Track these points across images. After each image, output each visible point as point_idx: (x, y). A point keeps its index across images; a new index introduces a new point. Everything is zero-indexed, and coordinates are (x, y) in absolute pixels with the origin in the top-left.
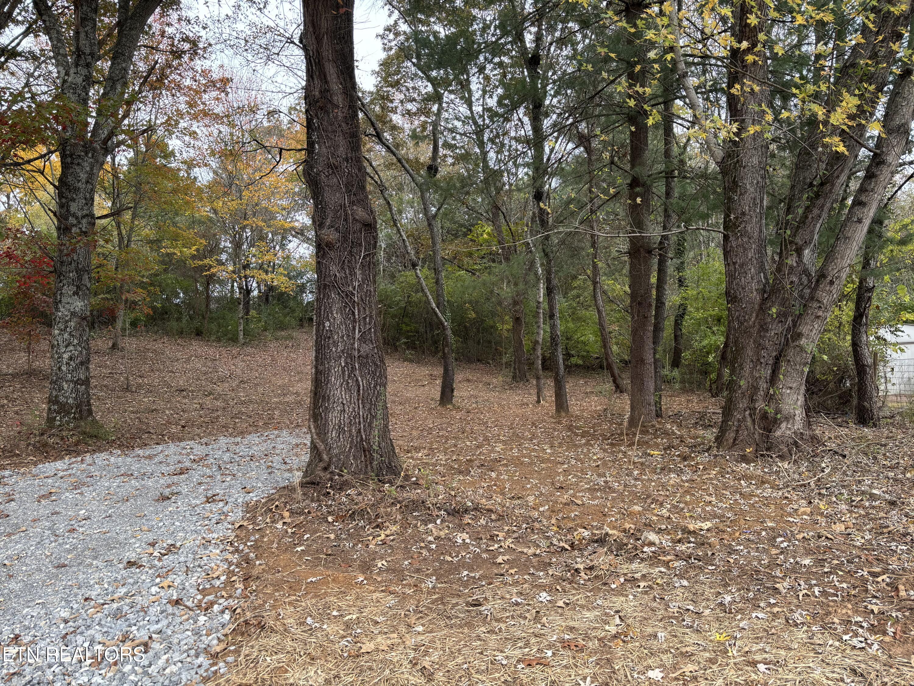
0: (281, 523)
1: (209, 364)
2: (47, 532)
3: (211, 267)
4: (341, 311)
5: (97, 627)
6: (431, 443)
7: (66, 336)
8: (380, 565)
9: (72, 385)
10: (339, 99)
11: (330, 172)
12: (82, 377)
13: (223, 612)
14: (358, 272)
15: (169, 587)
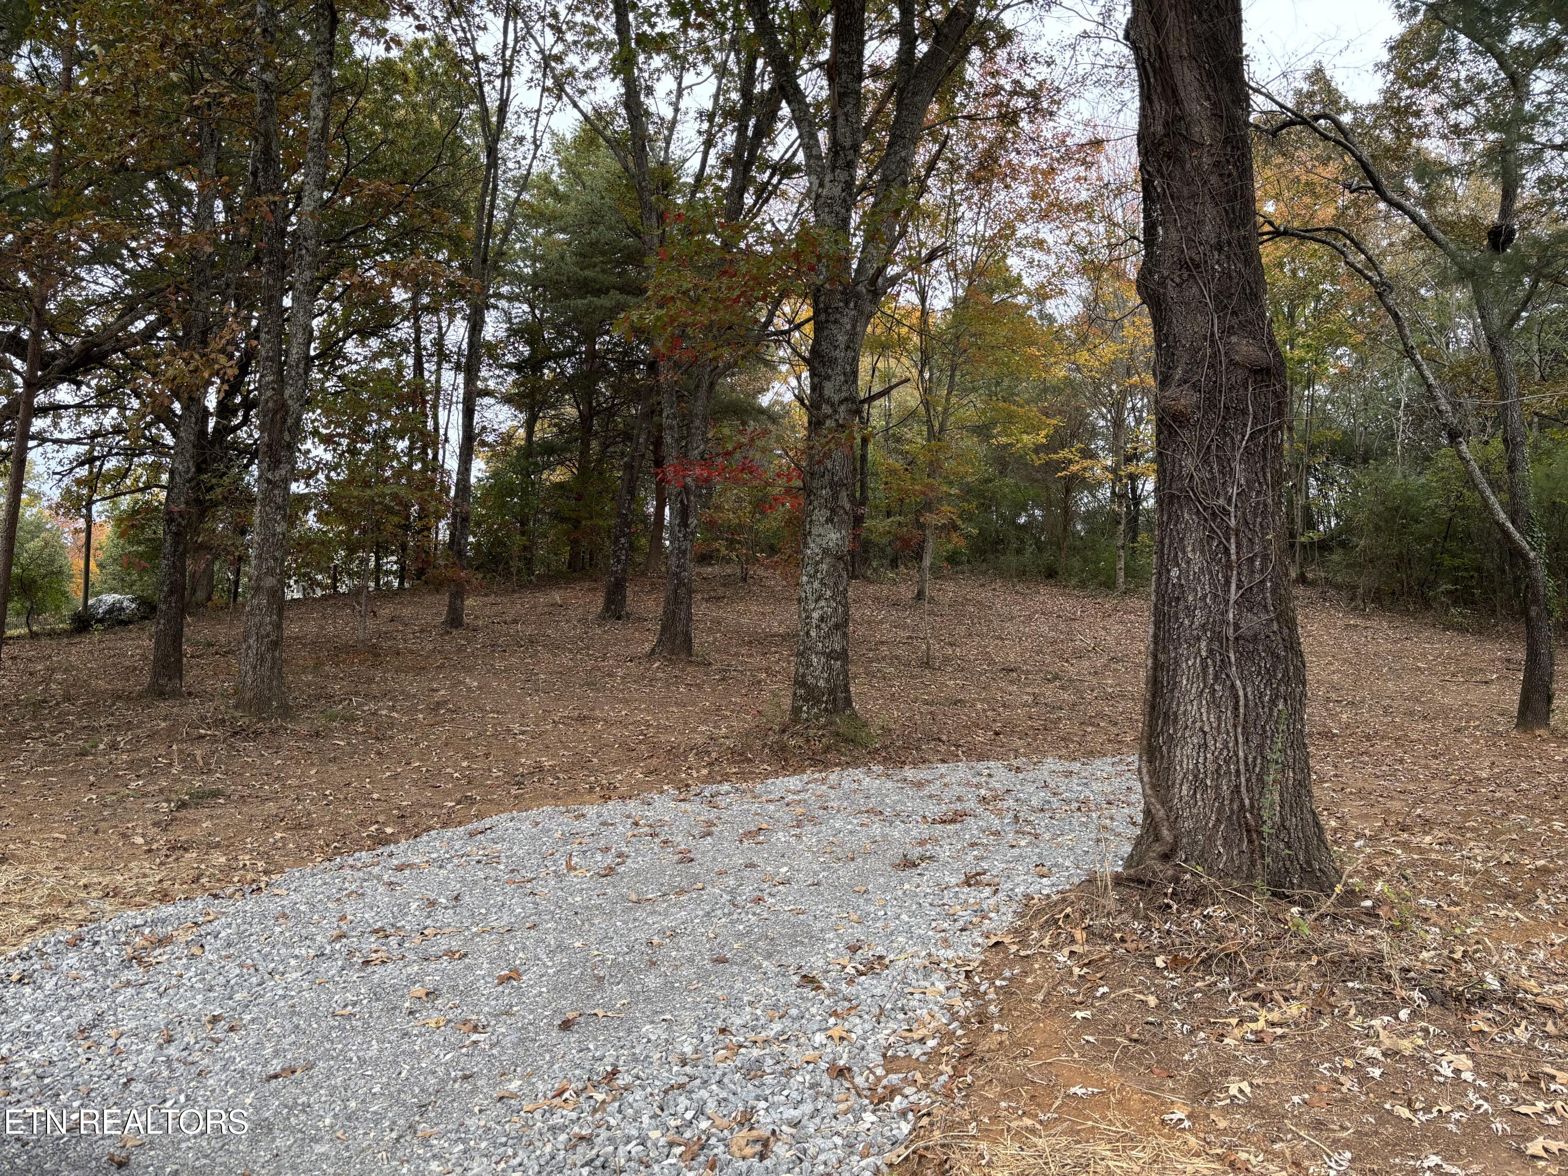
0: (1066, 951)
1: (1062, 626)
2: (726, 897)
3: (1070, 462)
4: (1201, 546)
5: (714, 1087)
6: (1466, 815)
7: (816, 585)
8: (1233, 1090)
9: (823, 660)
10: (1203, 131)
11: (1185, 276)
12: (837, 647)
13: (903, 1114)
14: (1238, 467)
15: (842, 1039)
